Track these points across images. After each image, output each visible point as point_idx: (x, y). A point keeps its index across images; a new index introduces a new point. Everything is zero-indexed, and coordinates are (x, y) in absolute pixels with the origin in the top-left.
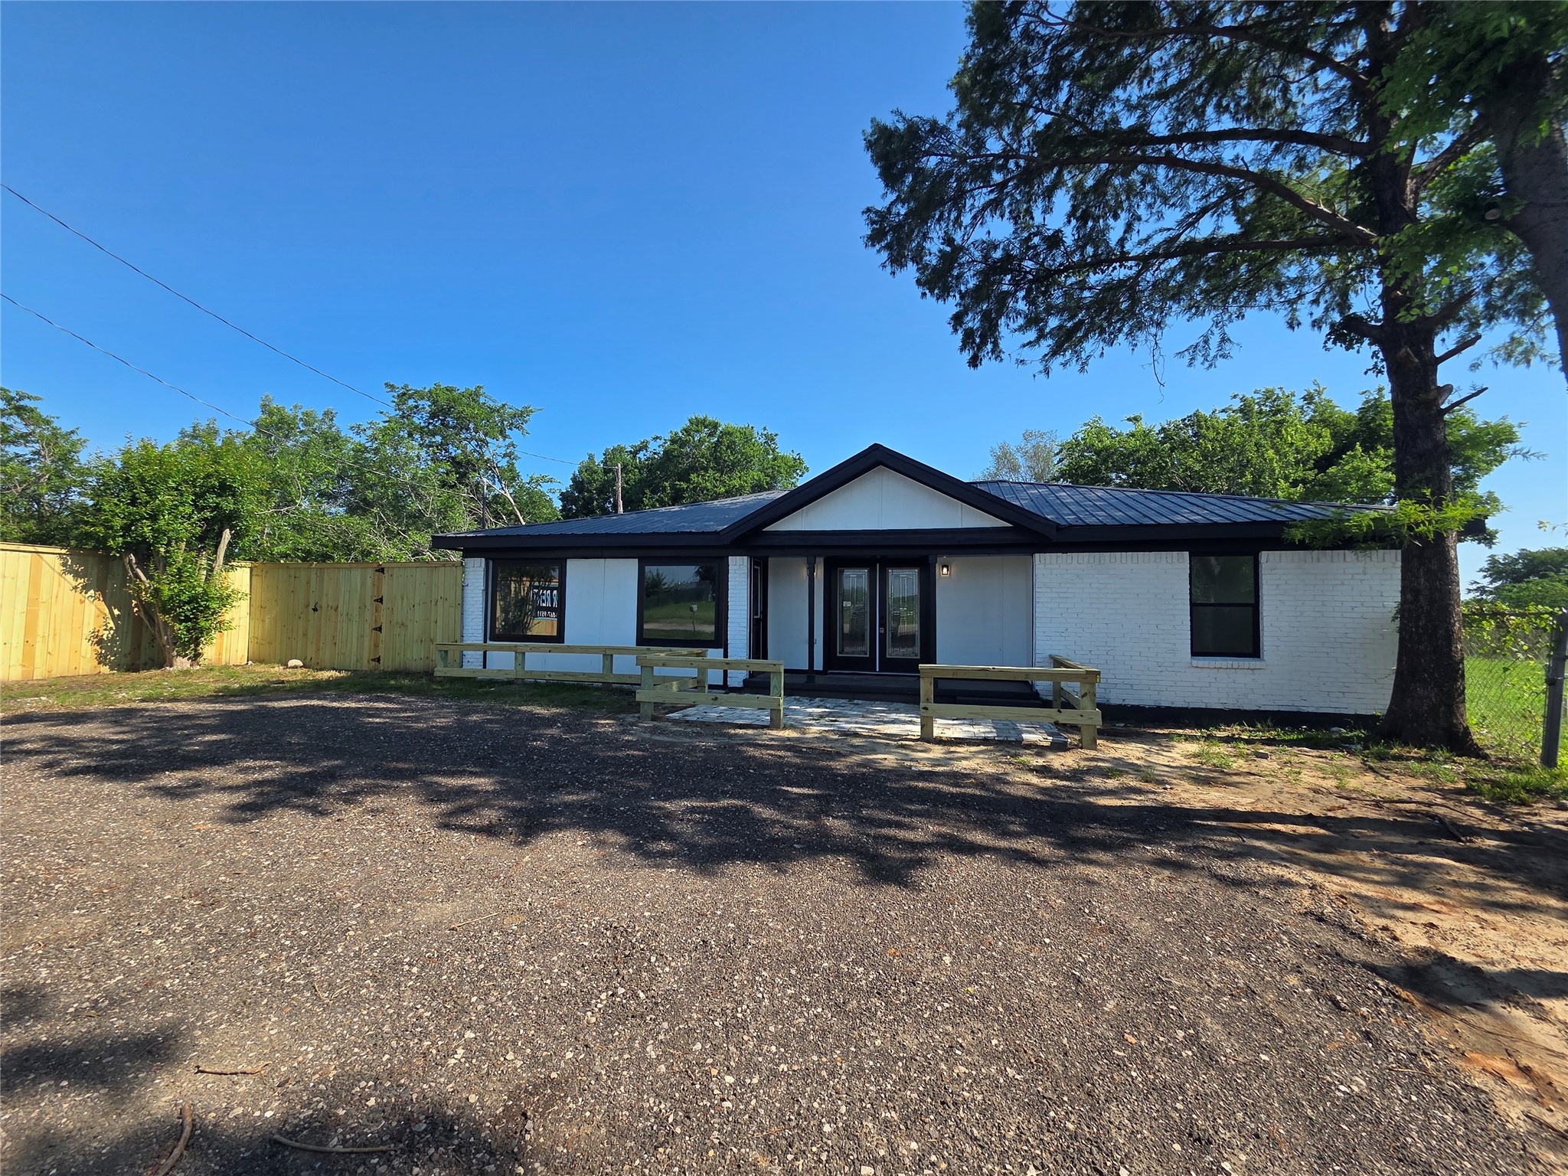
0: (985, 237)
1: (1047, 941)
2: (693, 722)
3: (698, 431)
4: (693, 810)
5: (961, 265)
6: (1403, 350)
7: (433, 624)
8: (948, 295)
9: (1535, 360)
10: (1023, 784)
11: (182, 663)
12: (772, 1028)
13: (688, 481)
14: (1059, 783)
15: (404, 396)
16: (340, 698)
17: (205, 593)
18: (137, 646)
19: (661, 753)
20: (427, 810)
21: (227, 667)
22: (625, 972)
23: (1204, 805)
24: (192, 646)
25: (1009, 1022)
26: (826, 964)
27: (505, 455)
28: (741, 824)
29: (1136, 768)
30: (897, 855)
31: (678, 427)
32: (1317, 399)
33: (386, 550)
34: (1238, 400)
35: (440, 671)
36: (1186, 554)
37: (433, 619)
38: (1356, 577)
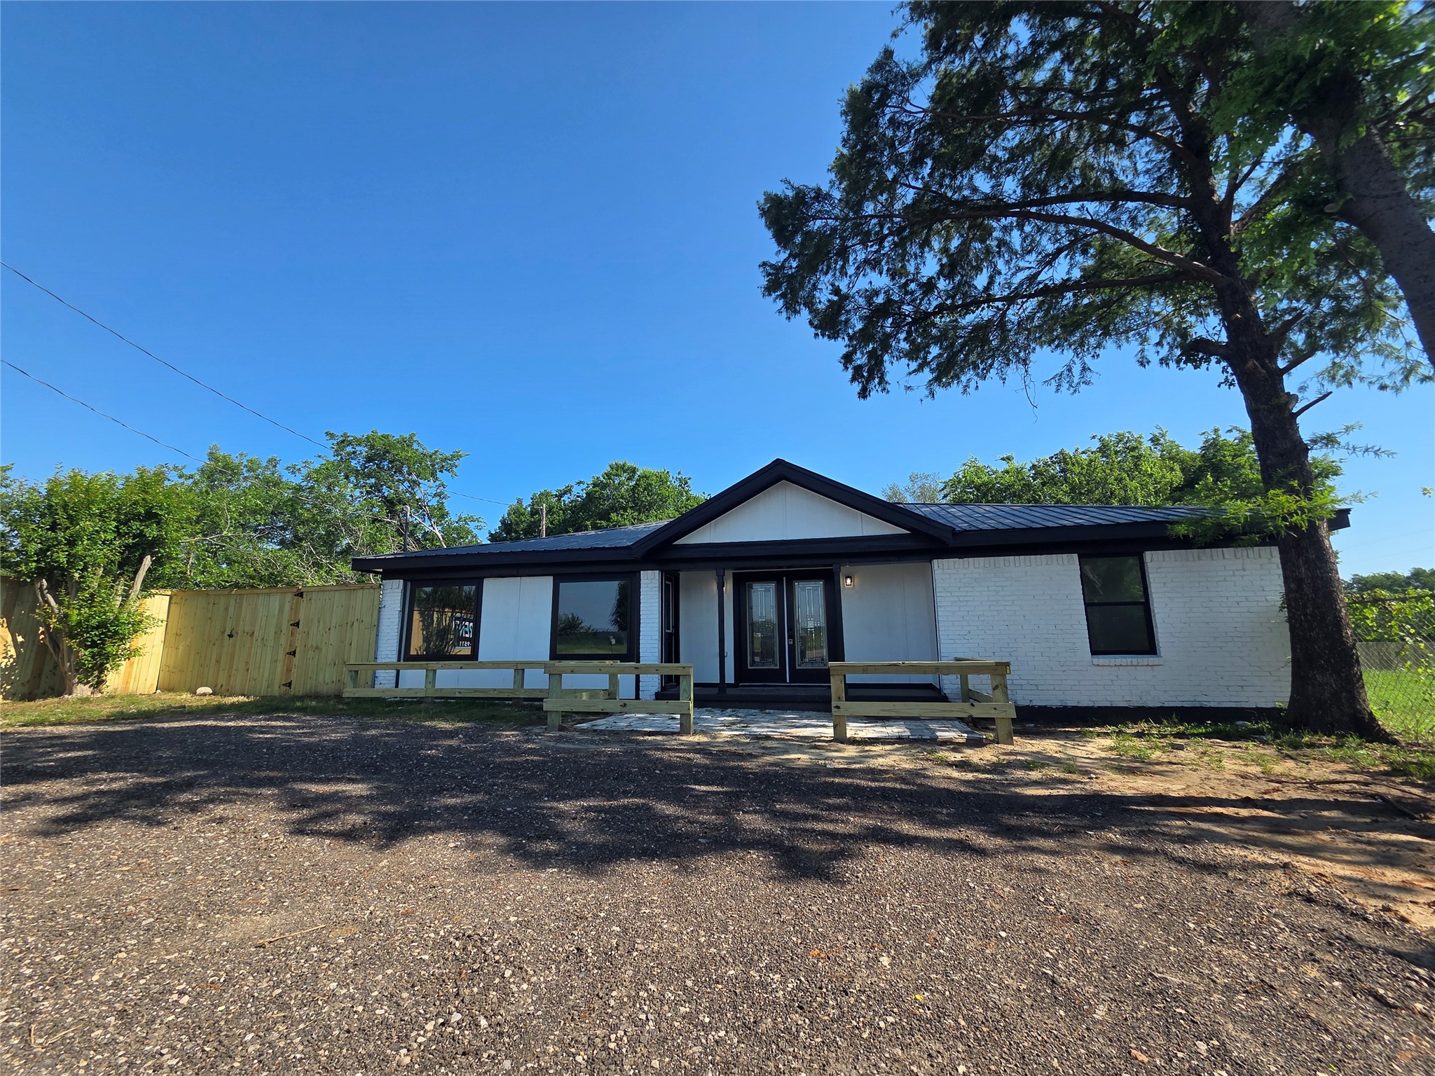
0: (868, 287)
1: (1003, 934)
2: (601, 731)
3: (617, 475)
4: (588, 809)
5: (848, 312)
6: (1250, 363)
7: (347, 647)
8: (838, 336)
9: (1355, 382)
10: (944, 778)
11: (82, 691)
12: (656, 1063)
13: (609, 520)
14: (981, 776)
15: (344, 442)
16: (237, 718)
17: (116, 618)
18: (37, 675)
19: (563, 758)
20: (284, 816)
21: (131, 695)
22: (467, 991)
23: (1134, 792)
24: (96, 673)
25: (976, 1039)
26: (732, 972)
27: (435, 495)
28: (640, 820)
29: (1057, 761)
30: (815, 847)
31: (599, 472)
32: (1162, 441)
33: (312, 579)
34: (1096, 440)
35: (349, 692)
36: (1075, 556)
37: (348, 641)
38: (1237, 573)
